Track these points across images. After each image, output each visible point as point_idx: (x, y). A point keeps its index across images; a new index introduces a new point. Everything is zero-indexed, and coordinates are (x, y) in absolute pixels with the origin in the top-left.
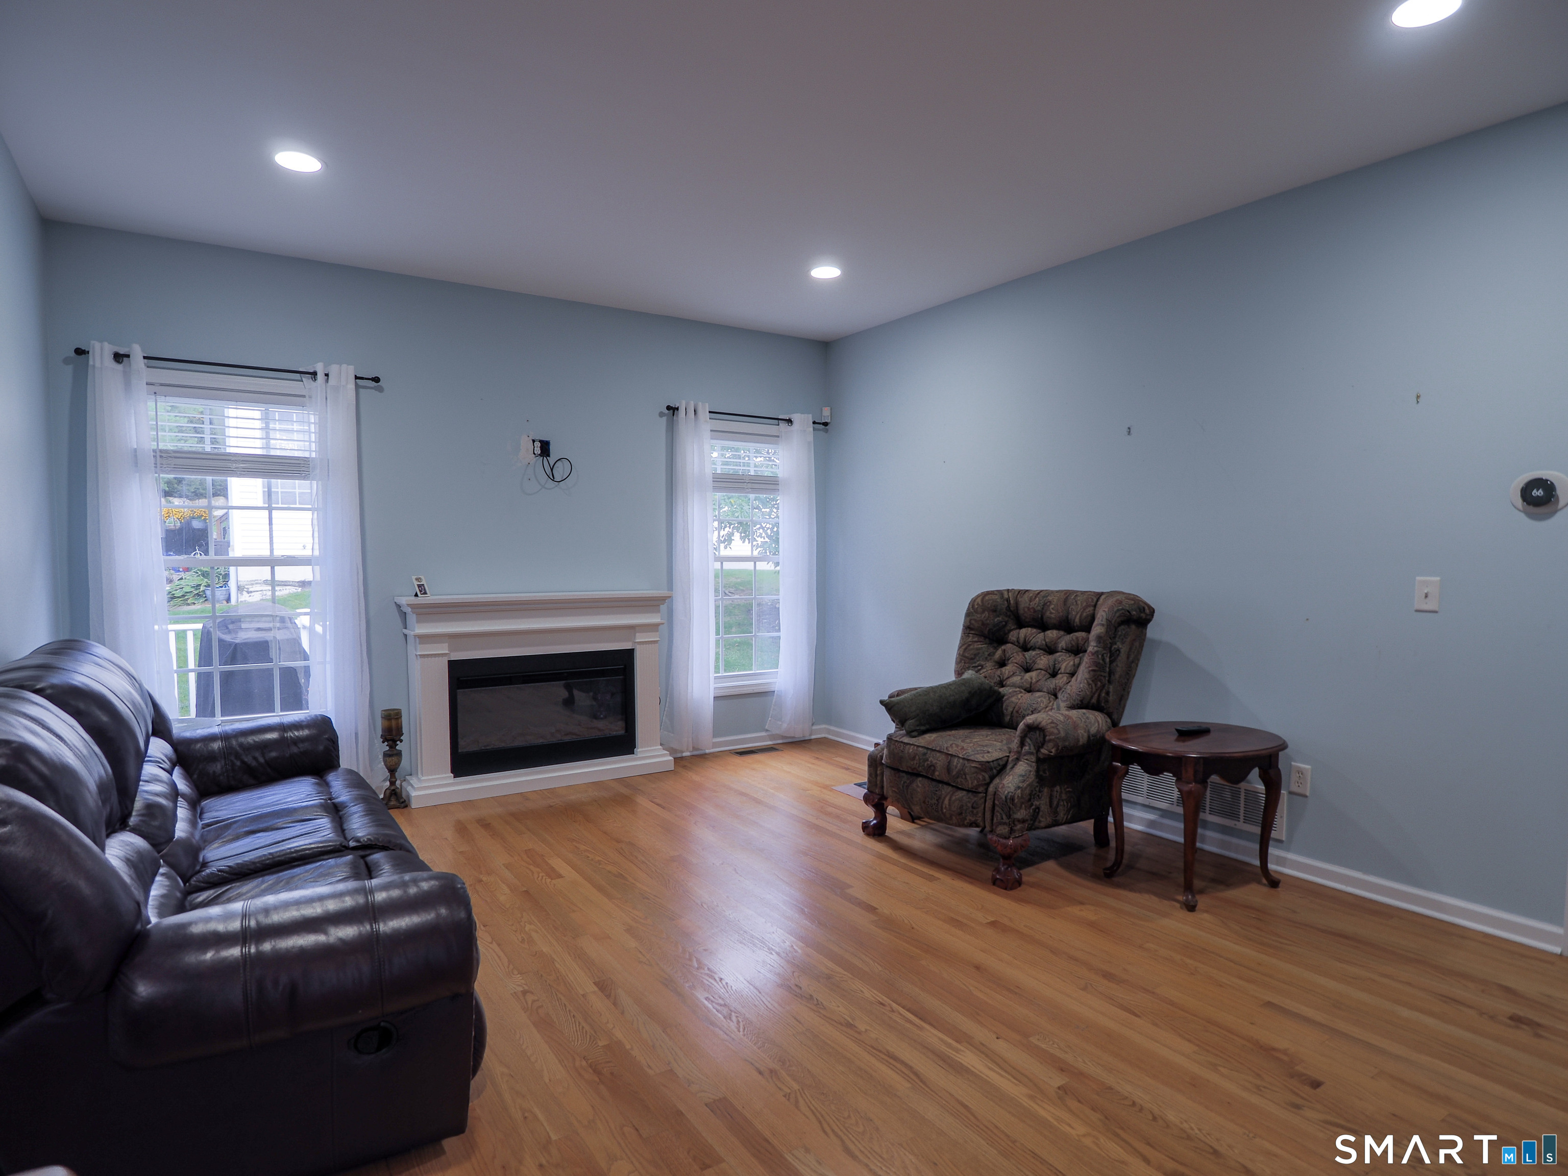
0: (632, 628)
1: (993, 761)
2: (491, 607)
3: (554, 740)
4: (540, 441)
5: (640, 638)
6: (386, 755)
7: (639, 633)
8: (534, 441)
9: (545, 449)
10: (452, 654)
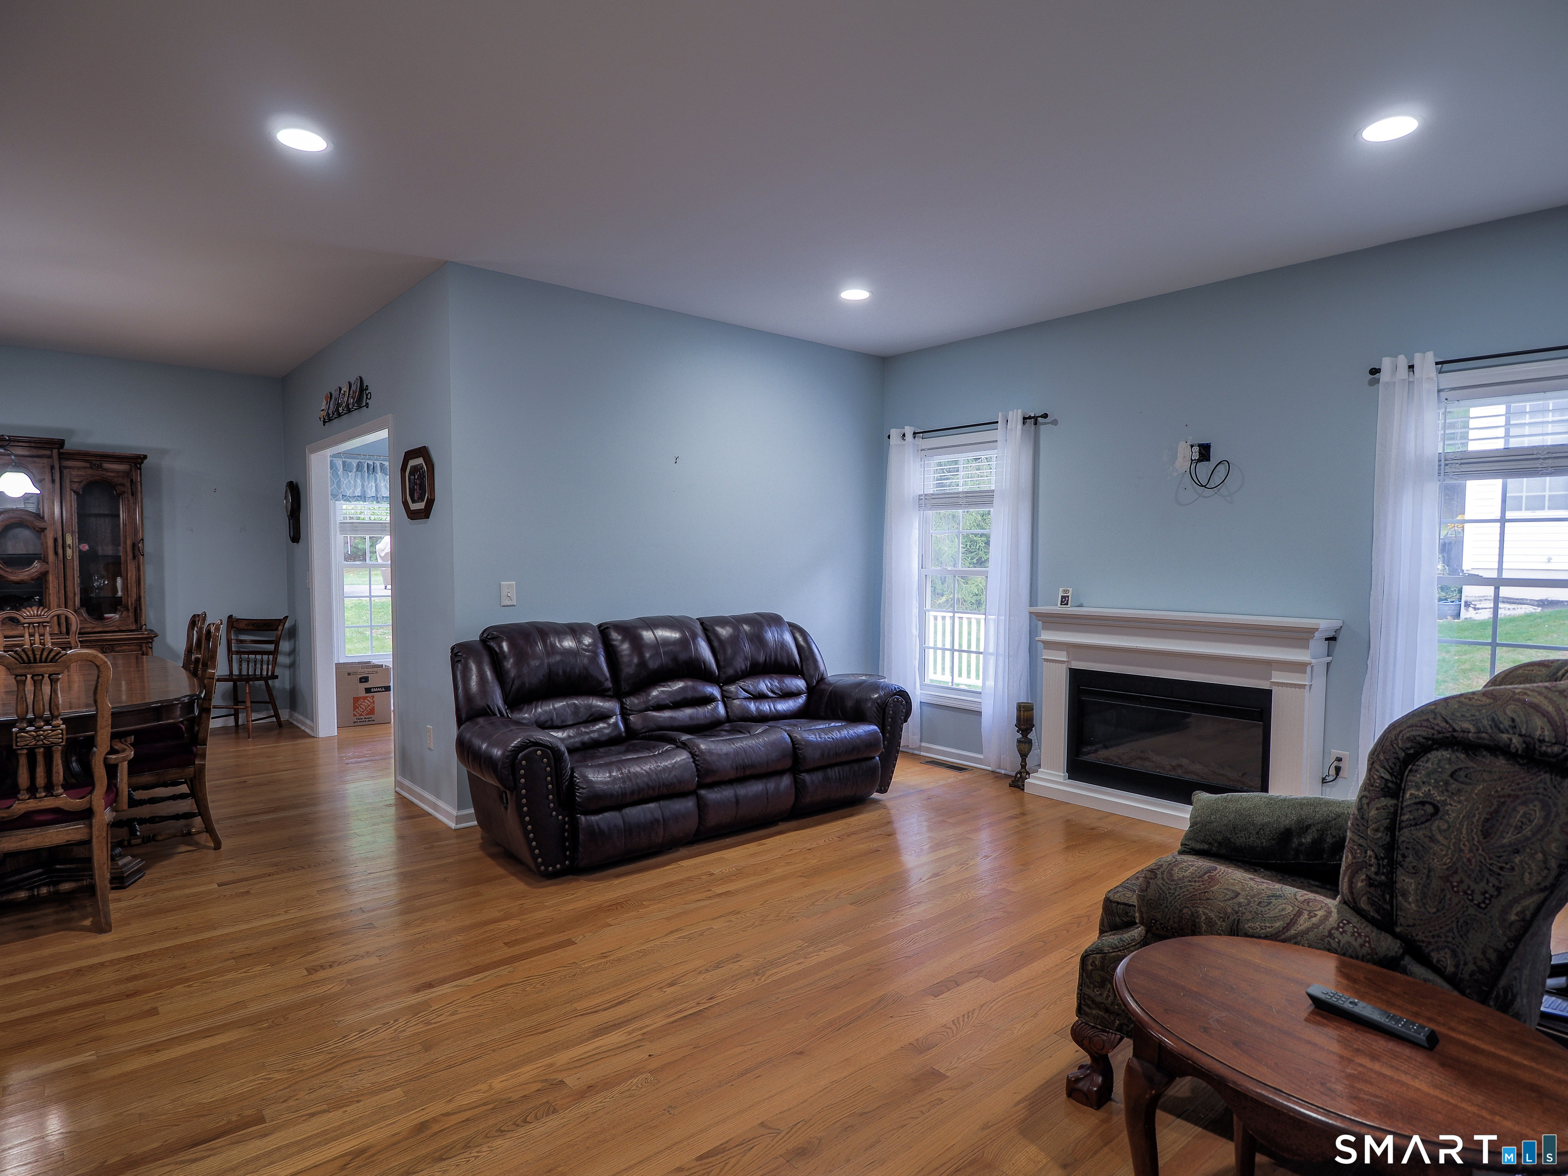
0: (1269, 664)
1: (1118, 903)
2: (1102, 622)
3: (1173, 775)
4: (1199, 445)
5: (1278, 677)
6: (1019, 741)
7: (1275, 670)
8: (1192, 446)
9: (1205, 452)
10: (1072, 662)
